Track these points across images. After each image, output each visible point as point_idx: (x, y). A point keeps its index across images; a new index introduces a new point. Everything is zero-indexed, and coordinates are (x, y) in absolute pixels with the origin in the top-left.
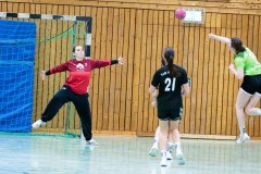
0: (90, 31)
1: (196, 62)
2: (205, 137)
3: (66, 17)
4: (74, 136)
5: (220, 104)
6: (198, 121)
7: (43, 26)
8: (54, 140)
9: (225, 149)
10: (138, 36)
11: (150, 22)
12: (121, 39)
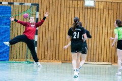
0: (38, 11)
1: (91, 26)
2: (96, 63)
3: (26, 4)
4: (30, 63)
5: (103, 47)
6: (92, 55)
7: (15, 8)
8: (20, 64)
9: (106, 69)
10: (62, 13)
11: (68, 6)
12: (53, 14)
